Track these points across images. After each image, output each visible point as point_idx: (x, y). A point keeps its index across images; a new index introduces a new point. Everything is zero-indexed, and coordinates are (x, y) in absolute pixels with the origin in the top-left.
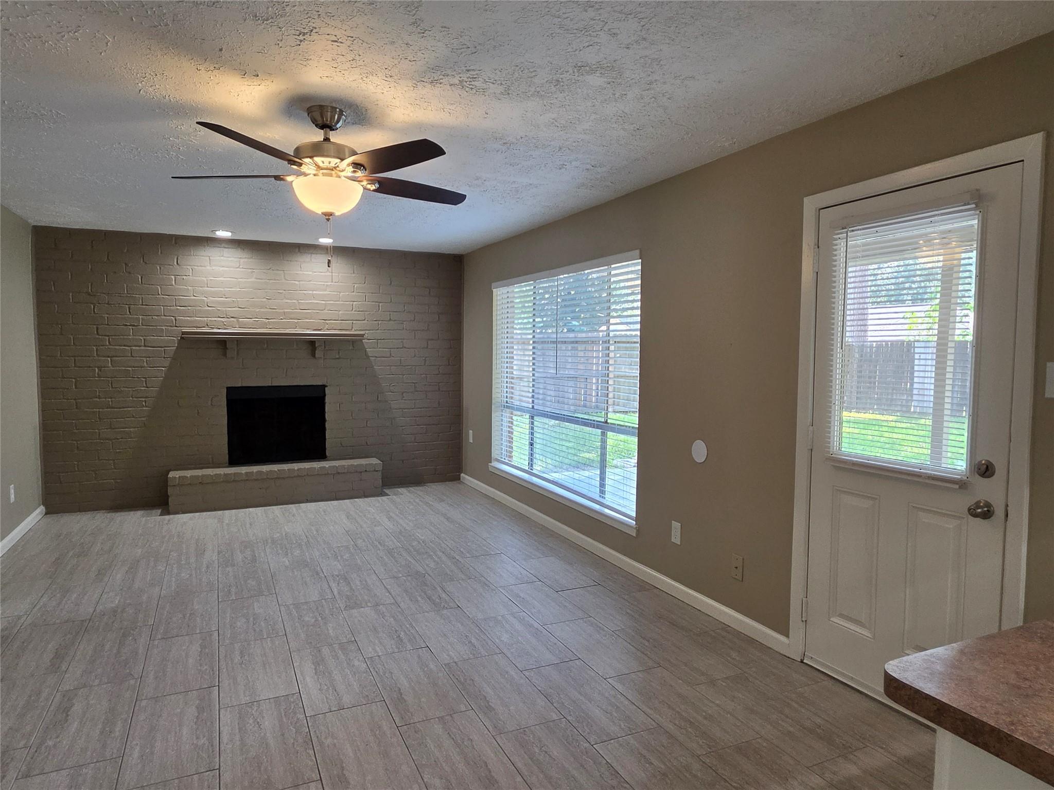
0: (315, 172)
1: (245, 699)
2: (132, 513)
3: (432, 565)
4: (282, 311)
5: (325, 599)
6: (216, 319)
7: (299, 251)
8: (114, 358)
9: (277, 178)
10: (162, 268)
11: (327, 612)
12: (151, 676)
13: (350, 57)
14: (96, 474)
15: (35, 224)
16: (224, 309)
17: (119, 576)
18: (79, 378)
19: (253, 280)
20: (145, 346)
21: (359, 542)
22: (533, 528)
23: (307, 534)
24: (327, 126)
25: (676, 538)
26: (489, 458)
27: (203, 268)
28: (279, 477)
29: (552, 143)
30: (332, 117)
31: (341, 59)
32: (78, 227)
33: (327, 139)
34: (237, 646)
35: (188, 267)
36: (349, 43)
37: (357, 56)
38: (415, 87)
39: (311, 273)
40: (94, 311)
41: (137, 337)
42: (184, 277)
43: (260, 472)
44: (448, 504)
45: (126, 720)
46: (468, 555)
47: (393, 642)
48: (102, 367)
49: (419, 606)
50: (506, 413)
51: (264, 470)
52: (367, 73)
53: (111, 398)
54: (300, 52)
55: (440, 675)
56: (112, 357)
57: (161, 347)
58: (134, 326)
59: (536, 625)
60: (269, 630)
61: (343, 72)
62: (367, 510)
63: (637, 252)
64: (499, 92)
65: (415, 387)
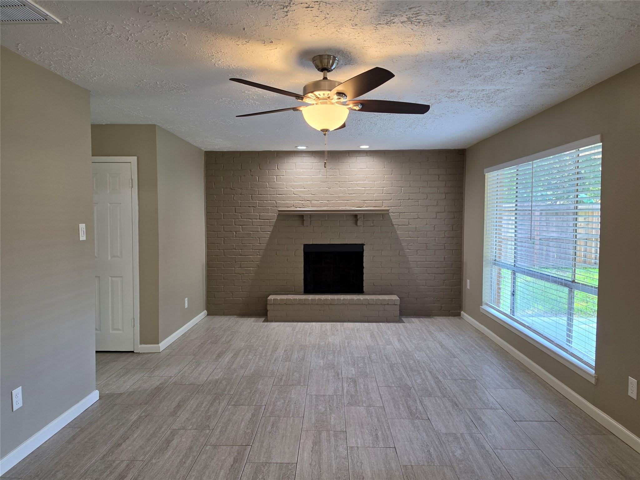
0: (316, 102)
1: (263, 459)
2: (249, 319)
3: (419, 381)
4: (337, 195)
5: (336, 395)
6: (298, 202)
7: (349, 155)
8: (243, 226)
9: (295, 109)
10: (269, 172)
11: (335, 405)
12: (219, 430)
13: (322, 16)
14: (232, 294)
15: (205, 150)
16: (303, 195)
17: (227, 359)
18: (226, 237)
19: (320, 176)
20: (260, 219)
21: (373, 355)
22: (509, 362)
23: (341, 345)
24: (325, 69)
25: (633, 392)
26: (481, 303)
27: (292, 170)
28: (331, 303)
29: (503, 54)
30: (328, 62)
31: (317, 19)
32: (226, 150)
33: (325, 78)
34: (272, 419)
35: (284, 170)
36: (317, 6)
37: (327, 15)
38: (376, 29)
39: (356, 170)
40: (234, 199)
41: (255, 214)
42: (281, 177)
43: (320, 300)
44: (446, 334)
45: (195, 457)
46: (449, 378)
47: (371, 438)
48: (237, 231)
49: (399, 413)
50: (495, 269)
51: (322, 299)
52: (339, 26)
53: (241, 250)
54: (290, 20)
55: (397, 473)
56: (243, 225)
57: (268, 220)
58: (254, 207)
59: (488, 447)
60: (294, 412)
61: (323, 29)
62: (385, 332)
63: (598, 137)
64: (442, 21)
65: (427, 247)
